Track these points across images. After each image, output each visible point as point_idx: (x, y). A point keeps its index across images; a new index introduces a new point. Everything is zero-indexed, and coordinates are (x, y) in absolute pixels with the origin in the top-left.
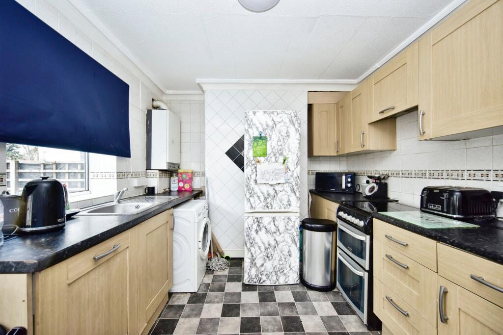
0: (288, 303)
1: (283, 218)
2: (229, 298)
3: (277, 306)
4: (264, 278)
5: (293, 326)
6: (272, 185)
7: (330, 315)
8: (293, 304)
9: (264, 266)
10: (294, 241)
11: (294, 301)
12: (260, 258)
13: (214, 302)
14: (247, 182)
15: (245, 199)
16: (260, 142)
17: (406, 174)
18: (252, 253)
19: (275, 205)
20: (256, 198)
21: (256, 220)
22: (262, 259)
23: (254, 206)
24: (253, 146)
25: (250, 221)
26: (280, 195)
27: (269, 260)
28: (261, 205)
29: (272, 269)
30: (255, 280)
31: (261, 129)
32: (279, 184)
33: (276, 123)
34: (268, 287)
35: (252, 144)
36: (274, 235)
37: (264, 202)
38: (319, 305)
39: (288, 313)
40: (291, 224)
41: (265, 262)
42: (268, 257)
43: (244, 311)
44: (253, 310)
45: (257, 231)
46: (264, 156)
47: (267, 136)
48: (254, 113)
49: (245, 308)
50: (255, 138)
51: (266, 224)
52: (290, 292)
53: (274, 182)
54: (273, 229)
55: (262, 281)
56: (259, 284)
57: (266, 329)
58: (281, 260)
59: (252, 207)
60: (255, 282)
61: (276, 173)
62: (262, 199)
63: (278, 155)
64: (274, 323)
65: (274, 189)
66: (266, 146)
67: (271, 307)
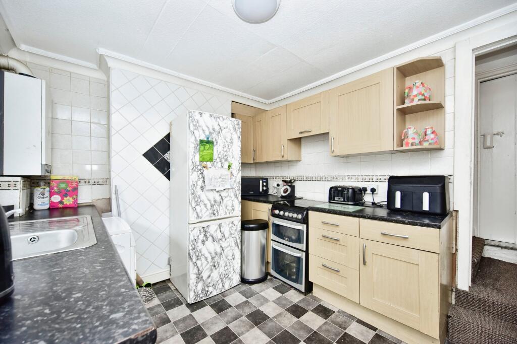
0: (243, 303)
1: (228, 223)
2: (181, 325)
3: (235, 309)
4: (211, 289)
5: (259, 319)
6: (218, 191)
7: (277, 297)
8: (247, 302)
9: (211, 277)
10: (236, 244)
11: (246, 299)
12: (207, 269)
13: (167, 338)
14: (192, 189)
15: (190, 208)
16: (207, 146)
17: (309, 178)
18: (198, 267)
19: (221, 212)
20: (203, 206)
21: (202, 230)
22: (209, 270)
23: (200, 215)
24: (199, 150)
25: (196, 232)
26: (225, 200)
27: (216, 269)
28: (208, 213)
29: (219, 277)
30: (201, 296)
31: (207, 133)
32: (224, 189)
33: (222, 129)
34: (216, 297)
35: (198, 148)
36: (221, 242)
37: (211, 209)
38: (266, 293)
39: (248, 311)
40: (235, 228)
41: (212, 272)
42: (215, 266)
43: (208, 328)
44: (216, 323)
45: (203, 242)
46: (211, 162)
47: (214, 140)
48: (201, 114)
49: (207, 326)
50: (201, 141)
51: (212, 232)
52: (237, 294)
53: (221, 188)
54: (219, 236)
55: (209, 293)
56: (206, 298)
57: (241, 332)
58: (226, 265)
59: (198, 216)
60: (202, 298)
61: (222, 179)
62: (209, 206)
63: (223, 161)
64: (244, 324)
65: (220, 195)
66: (213, 150)
67: (231, 312)
